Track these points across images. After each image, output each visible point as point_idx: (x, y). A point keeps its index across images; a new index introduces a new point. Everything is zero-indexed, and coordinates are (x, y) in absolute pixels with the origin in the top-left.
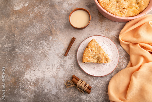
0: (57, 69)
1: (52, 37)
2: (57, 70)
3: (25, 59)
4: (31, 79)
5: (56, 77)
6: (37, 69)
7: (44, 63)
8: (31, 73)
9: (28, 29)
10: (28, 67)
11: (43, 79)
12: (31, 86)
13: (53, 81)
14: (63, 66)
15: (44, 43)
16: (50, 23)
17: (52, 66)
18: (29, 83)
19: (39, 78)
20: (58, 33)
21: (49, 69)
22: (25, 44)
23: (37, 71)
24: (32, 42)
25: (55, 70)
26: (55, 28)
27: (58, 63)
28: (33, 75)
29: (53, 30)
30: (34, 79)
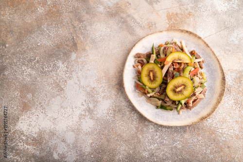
0: (81, 116)
1: (75, 55)
2: (80, 118)
3: (21, 92)
4: (30, 131)
5: (77, 131)
6: (42, 112)
7: (56, 102)
8: (31, 120)
9: (33, 36)
10: (25, 107)
11: (52, 134)
12: (27, 144)
13: (70, 138)
14: (92, 111)
15: (60, 64)
16: (74, 27)
17: (71, 110)
18: (24, 138)
19: (45, 131)
20: (87, 48)
21: (66, 116)
22: (25, 65)
23: (41, 116)
24: (38, 62)
25: (76, 118)
26: (84, 37)
27: (83, 105)
28: (33, 123)
29: (79, 42)
30: (34, 131)
